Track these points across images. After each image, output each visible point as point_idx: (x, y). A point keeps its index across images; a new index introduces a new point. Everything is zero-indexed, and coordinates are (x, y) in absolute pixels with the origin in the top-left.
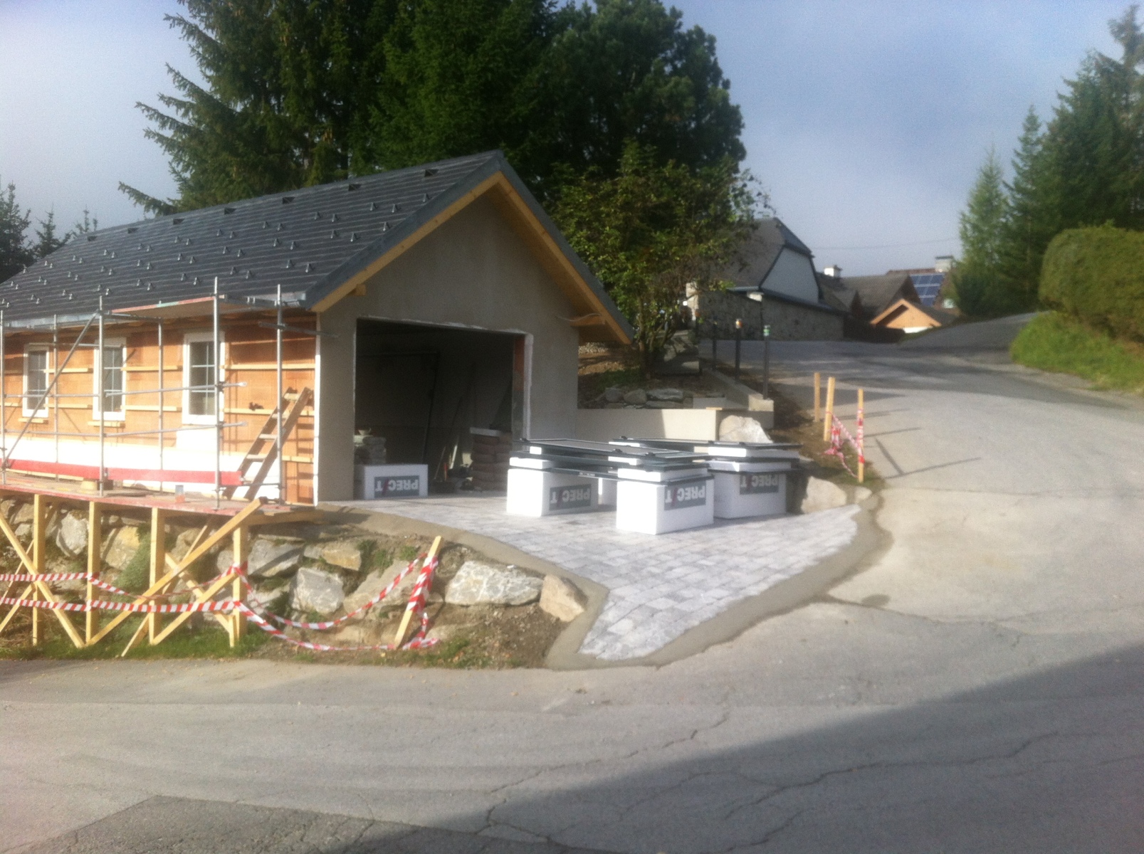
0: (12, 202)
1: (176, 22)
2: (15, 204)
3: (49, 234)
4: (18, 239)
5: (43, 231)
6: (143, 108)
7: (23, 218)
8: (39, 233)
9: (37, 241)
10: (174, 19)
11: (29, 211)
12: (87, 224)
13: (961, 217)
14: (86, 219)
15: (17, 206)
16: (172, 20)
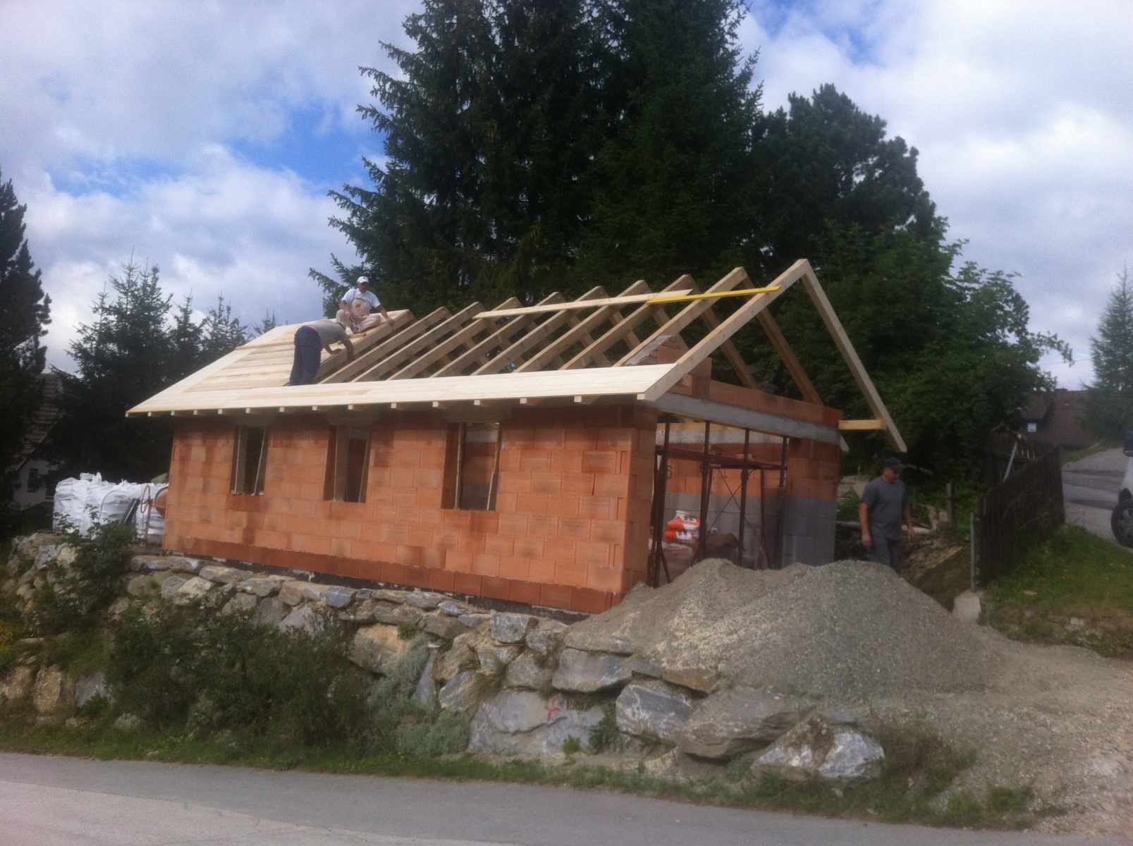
0: (155, 285)
1: (369, 113)
2: (157, 287)
3: (186, 318)
4: (158, 321)
5: (180, 314)
6: (335, 196)
7: (165, 302)
8: (176, 317)
9: (175, 326)
10: (367, 110)
11: (172, 295)
12: (221, 311)
13: (1093, 343)
14: (220, 305)
15: (160, 289)
16: (364, 112)
